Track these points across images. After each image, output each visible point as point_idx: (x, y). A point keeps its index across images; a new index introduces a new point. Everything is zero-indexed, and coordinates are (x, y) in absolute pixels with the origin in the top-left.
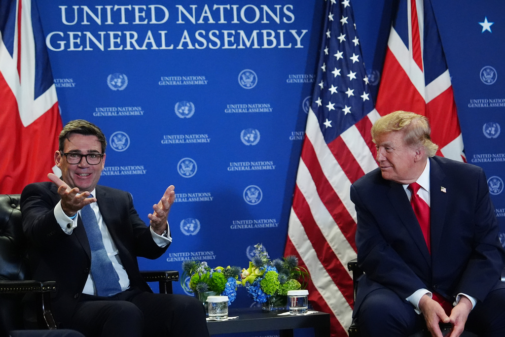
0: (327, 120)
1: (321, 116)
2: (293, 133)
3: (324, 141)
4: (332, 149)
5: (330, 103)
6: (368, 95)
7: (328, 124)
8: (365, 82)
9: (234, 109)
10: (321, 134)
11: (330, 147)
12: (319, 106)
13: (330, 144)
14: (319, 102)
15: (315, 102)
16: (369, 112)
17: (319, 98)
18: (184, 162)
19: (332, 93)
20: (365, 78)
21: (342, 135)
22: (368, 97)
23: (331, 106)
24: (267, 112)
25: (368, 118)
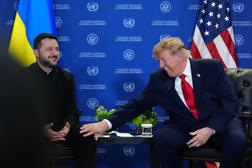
0: (206, 31)
1: (202, 29)
2: (190, 37)
3: (204, 43)
4: (209, 47)
5: (209, 22)
6: (228, 18)
7: (207, 33)
8: (227, 10)
9: (157, 23)
10: (202, 39)
11: (207, 47)
12: (201, 23)
13: (207, 45)
14: (201, 21)
15: (199, 21)
16: (229, 27)
17: (201, 19)
18: (127, 51)
19: (210, 16)
20: (227, 8)
21: (214, 40)
22: (229, 19)
23: (209, 24)
24: (175, 26)
25: (228, 31)
